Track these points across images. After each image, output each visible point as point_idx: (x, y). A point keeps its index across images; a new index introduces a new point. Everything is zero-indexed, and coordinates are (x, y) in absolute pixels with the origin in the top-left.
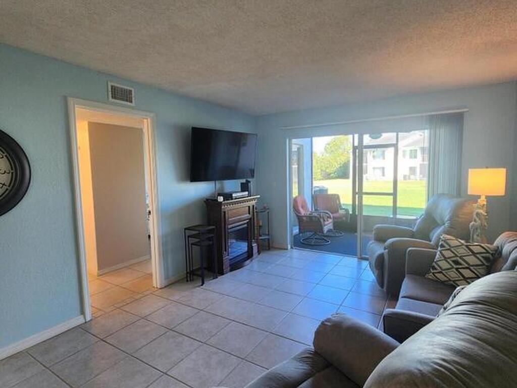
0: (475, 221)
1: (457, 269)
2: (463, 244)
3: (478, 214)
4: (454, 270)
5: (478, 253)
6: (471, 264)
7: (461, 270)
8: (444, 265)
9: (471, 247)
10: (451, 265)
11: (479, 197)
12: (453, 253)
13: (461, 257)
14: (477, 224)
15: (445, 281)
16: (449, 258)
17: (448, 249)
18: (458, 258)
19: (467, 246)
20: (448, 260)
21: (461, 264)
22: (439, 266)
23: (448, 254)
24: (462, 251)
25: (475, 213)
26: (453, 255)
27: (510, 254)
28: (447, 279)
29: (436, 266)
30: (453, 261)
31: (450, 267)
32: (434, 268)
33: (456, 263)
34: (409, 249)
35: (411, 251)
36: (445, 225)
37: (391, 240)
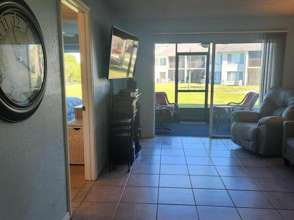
34: (285, 122)
35: (287, 123)
36: (290, 106)
37: (264, 118)
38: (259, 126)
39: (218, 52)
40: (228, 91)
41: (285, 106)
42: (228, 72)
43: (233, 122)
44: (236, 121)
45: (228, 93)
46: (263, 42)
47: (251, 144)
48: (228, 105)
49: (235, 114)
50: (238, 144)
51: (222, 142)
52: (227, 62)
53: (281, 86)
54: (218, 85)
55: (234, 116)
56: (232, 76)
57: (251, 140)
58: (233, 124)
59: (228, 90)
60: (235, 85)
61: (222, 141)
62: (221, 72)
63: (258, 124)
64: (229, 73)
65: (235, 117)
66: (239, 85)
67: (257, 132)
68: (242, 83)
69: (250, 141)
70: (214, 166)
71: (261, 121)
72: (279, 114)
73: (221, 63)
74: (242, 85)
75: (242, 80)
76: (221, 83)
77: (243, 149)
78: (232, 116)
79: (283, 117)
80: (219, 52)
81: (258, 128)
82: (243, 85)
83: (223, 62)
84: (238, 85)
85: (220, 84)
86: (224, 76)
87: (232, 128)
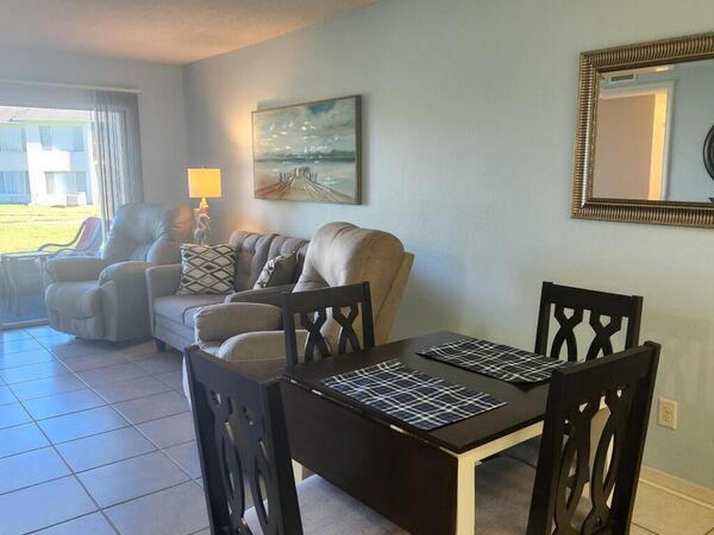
0: (200, 226)
1: (211, 274)
2: (208, 249)
3: (202, 218)
4: (209, 275)
5: (225, 253)
6: (222, 264)
7: (215, 274)
8: (197, 274)
9: (217, 250)
10: (204, 272)
11: (200, 200)
12: (203, 259)
13: (212, 261)
14: (202, 229)
15: (201, 290)
16: (201, 265)
17: (197, 257)
18: (210, 263)
19: (214, 249)
20: (201, 268)
21: (214, 268)
22: (191, 277)
23: (197, 262)
24: (210, 255)
25: (199, 218)
26: (203, 261)
27: (254, 245)
28: (202, 287)
29: (188, 278)
30: (206, 268)
31: (204, 274)
32: (185, 281)
33: (209, 268)
34: (148, 270)
35: (152, 271)
36: (160, 239)
37: (111, 266)
38: (101, 285)
39: (11, 120)
40: (51, 220)
41: (151, 240)
42: (46, 173)
43: (48, 285)
44: (55, 281)
45: (49, 225)
46: (92, 110)
47: (90, 323)
48: (40, 249)
49: (50, 267)
50: (67, 331)
51: (30, 334)
52: (38, 146)
53: (143, 201)
54: (23, 206)
55: (48, 271)
56: (58, 181)
57: (91, 317)
58: (48, 288)
59: (49, 218)
60: (68, 206)
61: (28, 332)
62: (27, 173)
63: (98, 282)
64: (49, 174)
65: (51, 274)
66: (80, 204)
67: (99, 298)
68: (87, 199)
69: (86, 318)
70: (35, 421)
71: (105, 275)
72: (142, 257)
73: (25, 150)
74: (88, 204)
75: (85, 191)
76: (30, 201)
77: (78, 340)
78: (45, 273)
79: (148, 261)
80: (14, 119)
81: (100, 290)
82: (90, 203)
83: (29, 146)
84: (77, 206)
85: (30, 205)
86: (37, 183)
87: (46, 296)
